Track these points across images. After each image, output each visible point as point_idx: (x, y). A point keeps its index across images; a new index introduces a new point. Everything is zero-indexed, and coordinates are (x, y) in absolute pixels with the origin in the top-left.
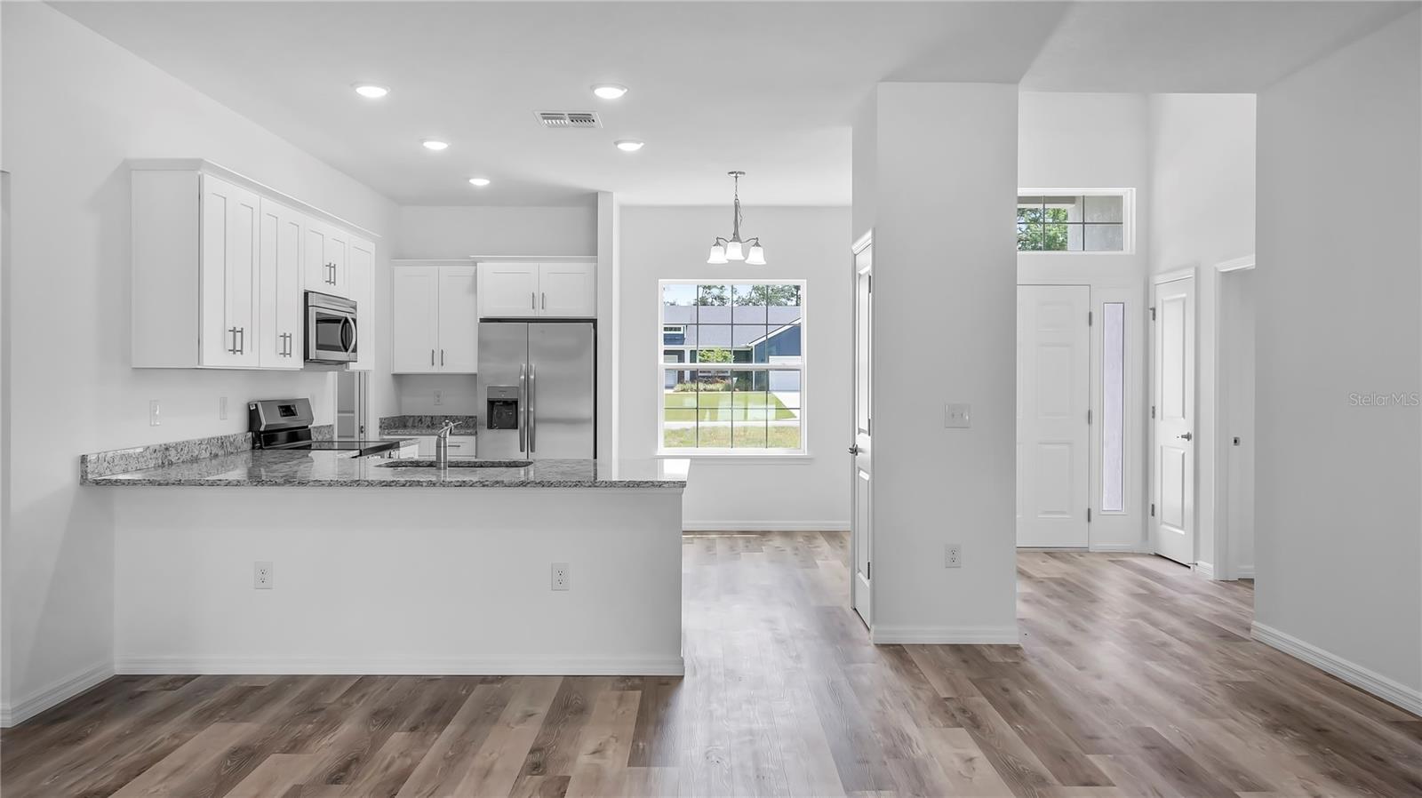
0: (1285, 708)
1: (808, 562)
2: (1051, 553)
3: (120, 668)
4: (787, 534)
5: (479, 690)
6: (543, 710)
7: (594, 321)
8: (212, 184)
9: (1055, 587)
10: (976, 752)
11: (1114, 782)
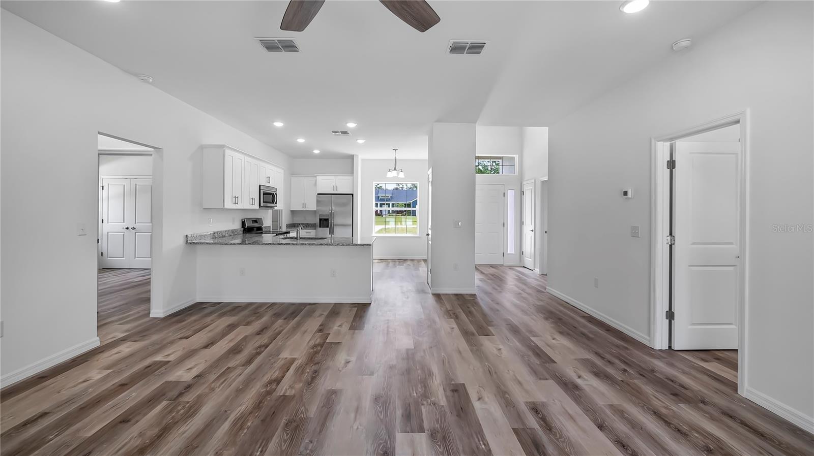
0: (551, 313)
1: (417, 269)
2: (492, 266)
3: (198, 300)
4: (412, 260)
5: (308, 307)
6: (326, 313)
7: (353, 195)
8: (228, 152)
9: (490, 276)
10: (455, 326)
11: (494, 334)
